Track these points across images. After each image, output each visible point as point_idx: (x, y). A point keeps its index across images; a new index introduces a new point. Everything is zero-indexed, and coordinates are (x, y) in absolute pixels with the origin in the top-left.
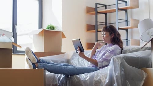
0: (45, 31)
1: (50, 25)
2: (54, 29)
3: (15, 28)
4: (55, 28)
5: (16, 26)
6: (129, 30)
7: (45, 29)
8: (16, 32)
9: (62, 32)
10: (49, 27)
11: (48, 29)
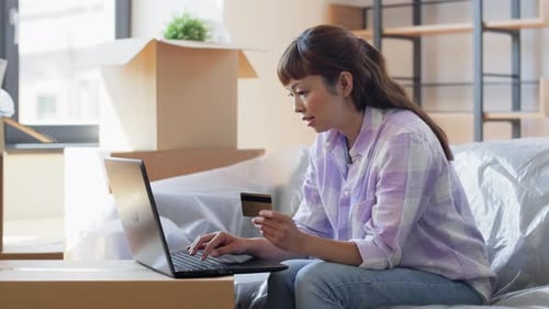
0: (160, 47)
1: (185, 21)
2: (200, 38)
3: (11, 22)
4: (208, 33)
5: (12, 11)
6: (524, 34)
7: (160, 37)
8: (15, 41)
9: (240, 52)
10: (180, 26)
11: (175, 37)
